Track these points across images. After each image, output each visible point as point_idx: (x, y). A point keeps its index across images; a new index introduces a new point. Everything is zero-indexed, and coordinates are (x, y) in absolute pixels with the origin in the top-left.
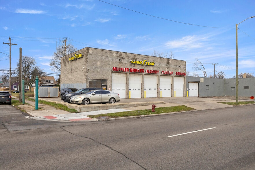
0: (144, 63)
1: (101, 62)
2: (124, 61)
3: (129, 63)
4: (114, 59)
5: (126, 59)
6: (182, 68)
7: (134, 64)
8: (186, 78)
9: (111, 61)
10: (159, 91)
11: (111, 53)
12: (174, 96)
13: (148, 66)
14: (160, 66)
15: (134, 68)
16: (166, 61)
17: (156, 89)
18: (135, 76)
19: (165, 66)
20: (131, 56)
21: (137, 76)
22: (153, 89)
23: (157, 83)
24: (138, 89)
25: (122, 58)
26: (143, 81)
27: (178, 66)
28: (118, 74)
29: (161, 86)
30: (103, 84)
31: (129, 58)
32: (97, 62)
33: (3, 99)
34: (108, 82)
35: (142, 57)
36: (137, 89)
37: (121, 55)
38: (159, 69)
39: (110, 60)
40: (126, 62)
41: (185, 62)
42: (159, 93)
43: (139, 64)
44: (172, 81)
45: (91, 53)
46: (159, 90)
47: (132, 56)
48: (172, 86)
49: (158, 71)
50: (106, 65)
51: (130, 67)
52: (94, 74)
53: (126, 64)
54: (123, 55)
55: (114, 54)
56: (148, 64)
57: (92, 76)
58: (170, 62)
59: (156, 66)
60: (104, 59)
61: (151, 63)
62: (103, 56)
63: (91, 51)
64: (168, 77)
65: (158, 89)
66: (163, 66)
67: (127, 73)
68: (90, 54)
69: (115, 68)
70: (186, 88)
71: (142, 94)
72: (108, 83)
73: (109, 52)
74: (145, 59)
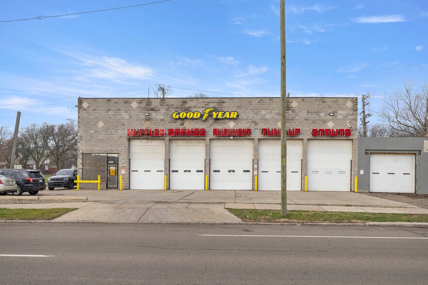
0: (207, 115)
1: (106, 122)
2: (158, 116)
3: (168, 119)
4: (133, 113)
5: (163, 111)
7: (180, 119)
9: (127, 117)
11: (126, 102)
13: (221, 121)
14: (257, 118)
15: (182, 127)
16: (278, 105)
17: (248, 171)
18: (189, 144)
19: (276, 116)
20: (175, 104)
22: (239, 171)
23: (251, 157)
24: (198, 171)
25: (152, 109)
26: (207, 153)
28: (146, 141)
29: (264, 165)
30: (110, 162)
31: (169, 107)
32: (98, 122)
35: (204, 102)
36: (194, 171)
37: (149, 104)
38: (256, 124)
39: (125, 116)
40: (162, 117)
41: (354, 100)
43: (193, 119)
44: (304, 152)
45: (85, 107)
47: (177, 103)
48: (303, 164)
49: (254, 129)
50: (116, 127)
51: (172, 126)
52: (90, 144)
53: (161, 121)
54: (156, 104)
55: (134, 105)
56: (219, 116)
57: (88, 148)
59: (245, 119)
60: (112, 115)
61: (227, 113)
62: (109, 110)
63: (85, 105)
65: (254, 171)
66: (268, 117)
67: (164, 139)
68: (85, 110)
69: (132, 130)
70: (358, 169)
72: (120, 160)
73: (123, 102)
74: (211, 105)
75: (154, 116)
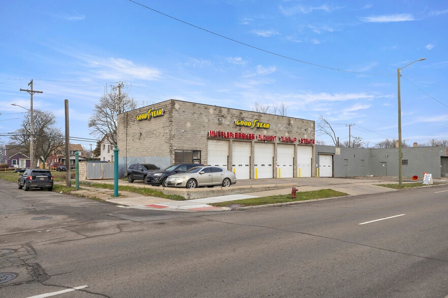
0: (254, 124)
1: (192, 123)
2: (226, 122)
3: (232, 125)
4: (210, 118)
5: (229, 118)
6: (309, 132)
7: (240, 126)
8: (314, 147)
9: (207, 121)
10: (276, 168)
11: (206, 108)
12: (298, 177)
13: (260, 129)
14: (277, 129)
15: (239, 132)
16: (285, 121)
17: (271, 165)
18: (241, 145)
19: (285, 129)
21: (244, 145)
22: (267, 165)
23: (272, 156)
24: (246, 165)
25: (223, 116)
26: (252, 152)
27: (303, 130)
28: (216, 141)
29: (280, 161)
30: (194, 158)
31: (233, 115)
32: (186, 123)
33: (42, 181)
34: (203, 154)
35: (252, 114)
36: (244, 165)
37: (220, 111)
38: (276, 133)
39: (205, 119)
40: (228, 123)
41: (314, 122)
42: (276, 171)
43: (247, 126)
44: (295, 152)
45: (177, 109)
46: (276, 166)
47: (237, 113)
48: (295, 160)
49: (275, 137)
50: (200, 128)
51: (234, 131)
52: (180, 142)
53: (228, 127)
54: (224, 112)
55: (211, 111)
56: (261, 126)
57: (179, 145)
58: (292, 122)
60: (197, 117)
61: (265, 124)
62: (194, 113)
63: (177, 106)
64: (289, 146)
65: (274, 164)
66: (281, 129)
67: (229, 140)
68: (177, 111)
69: (213, 132)
70: (315, 164)
71: (252, 174)
72: (202, 156)
73: (204, 108)
74: (256, 117)
75: (223, 121)
